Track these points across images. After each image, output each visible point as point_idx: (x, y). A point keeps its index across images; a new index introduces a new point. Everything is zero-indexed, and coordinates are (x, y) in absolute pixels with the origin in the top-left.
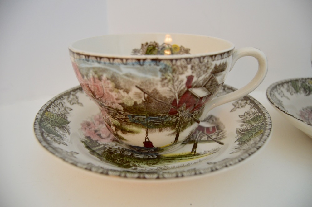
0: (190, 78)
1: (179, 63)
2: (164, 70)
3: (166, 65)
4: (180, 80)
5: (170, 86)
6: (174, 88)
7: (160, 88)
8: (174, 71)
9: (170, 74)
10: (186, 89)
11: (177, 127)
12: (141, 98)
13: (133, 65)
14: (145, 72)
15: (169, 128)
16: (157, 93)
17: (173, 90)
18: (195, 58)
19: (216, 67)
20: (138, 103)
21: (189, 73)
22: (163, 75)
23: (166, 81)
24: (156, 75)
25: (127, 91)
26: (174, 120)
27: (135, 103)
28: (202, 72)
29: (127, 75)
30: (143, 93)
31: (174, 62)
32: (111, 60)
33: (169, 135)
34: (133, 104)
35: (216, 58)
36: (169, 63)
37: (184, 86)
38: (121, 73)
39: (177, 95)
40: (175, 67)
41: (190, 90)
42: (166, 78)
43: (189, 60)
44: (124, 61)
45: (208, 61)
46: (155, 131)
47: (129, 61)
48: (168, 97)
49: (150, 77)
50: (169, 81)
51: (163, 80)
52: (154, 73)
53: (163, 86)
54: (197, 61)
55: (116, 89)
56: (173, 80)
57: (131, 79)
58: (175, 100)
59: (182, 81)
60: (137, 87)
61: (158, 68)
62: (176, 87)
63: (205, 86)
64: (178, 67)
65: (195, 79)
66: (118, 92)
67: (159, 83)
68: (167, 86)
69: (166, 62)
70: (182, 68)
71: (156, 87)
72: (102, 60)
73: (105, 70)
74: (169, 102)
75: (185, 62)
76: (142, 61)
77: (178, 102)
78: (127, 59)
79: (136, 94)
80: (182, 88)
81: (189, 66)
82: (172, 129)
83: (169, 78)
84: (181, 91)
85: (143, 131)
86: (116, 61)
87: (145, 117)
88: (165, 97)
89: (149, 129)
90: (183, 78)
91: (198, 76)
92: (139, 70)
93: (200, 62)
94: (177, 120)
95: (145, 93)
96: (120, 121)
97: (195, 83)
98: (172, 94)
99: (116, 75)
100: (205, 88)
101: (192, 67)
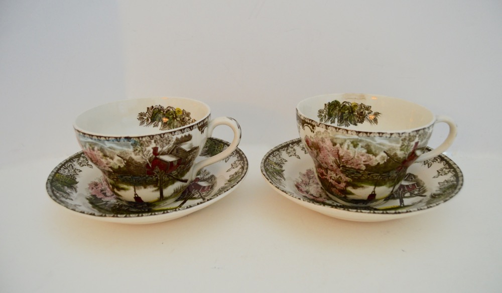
0: (155, 149)
1: (144, 139)
2: (135, 144)
3: (135, 141)
4: (147, 150)
5: (141, 154)
6: (145, 156)
7: (133, 156)
8: (141, 145)
9: (139, 147)
10: (154, 156)
11: (158, 185)
12: (122, 163)
13: (113, 141)
14: (121, 146)
15: (152, 186)
16: (133, 160)
17: (144, 157)
18: (156, 135)
19: (177, 139)
20: (122, 167)
21: (153, 145)
22: (134, 148)
23: (137, 151)
24: (129, 148)
25: (112, 158)
26: (154, 179)
27: (119, 167)
28: (165, 144)
29: (110, 148)
30: (123, 160)
31: (141, 139)
32: (99, 138)
33: (153, 191)
34: (118, 167)
35: (176, 133)
36: (137, 140)
37: (152, 154)
38: (106, 147)
39: (148, 160)
40: (142, 142)
41: (158, 157)
42: (137, 150)
43: (151, 137)
44: (107, 138)
45: (168, 136)
46: (141, 188)
47: (110, 139)
48: (142, 163)
49: (125, 149)
50: (140, 151)
51: (135, 151)
52: (128, 146)
53: (136, 155)
54: (158, 137)
55: (104, 157)
56: (142, 151)
57: (113, 151)
58: (148, 164)
59: (149, 151)
60: (118, 156)
61: (130, 143)
62: (146, 156)
63: (171, 153)
64: (144, 142)
65: (160, 149)
66: (106, 159)
67: (133, 153)
68: (139, 155)
69: (135, 139)
70: (147, 143)
71: (130, 155)
72: (93, 137)
73: (95, 144)
74: (144, 166)
75: (149, 139)
76: (118, 139)
77: (150, 166)
78: (109, 137)
79: (118, 160)
80: (151, 156)
81: (153, 141)
82: (155, 187)
83: (139, 149)
84: (151, 158)
85: (132, 188)
86: (102, 139)
87: (130, 177)
88: (139, 162)
89: (136, 187)
90: (150, 149)
91: (163, 147)
92: (118, 145)
93: (161, 137)
94: (157, 179)
95: (124, 160)
96: (114, 181)
97: (160, 152)
98: (144, 160)
99: (103, 148)
100: (171, 155)
101: (155, 142)
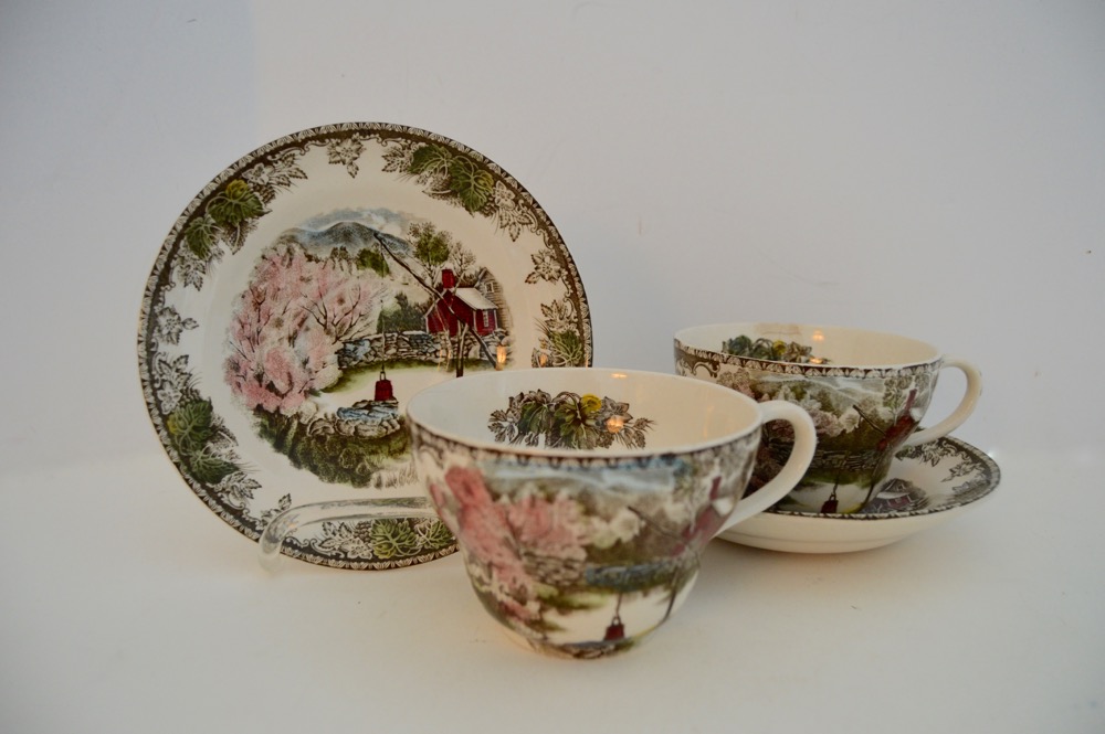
0: (716, 482)
1: (703, 457)
2: (680, 474)
3: (683, 464)
4: (702, 487)
5: (686, 499)
6: (692, 505)
7: (669, 507)
8: (695, 472)
9: (689, 479)
10: (708, 502)
11: (674, 584)
12: (631, 530)
13: (628, 467)
14: (648, 479)
16: (664, 517)
17: (689, 507)
18: (726, 444)
20: (624, 540)
21: (715, 472)
22: (677, 482)
23: (681, 492)
24: (666, 483)
25: (607, 519)
27: (618, 541)
28: (733, 468)
29: (614, 489)
30: (638, 520)
31: (696, 456)
32: (585, 463)
34: (613, 543)
36: (687, 460)
37: (707, 498)
38: (601, 486)
39: (693, 515)
40: (696, 465)
41: (714, 503)
42: (681, 487)
43: (717, 450)
44: (612, 462)
45: (741, 447)
46: (636, 598)
47: (622, 463)
48: (679, 523)
49: (655, 487)
50: (686, 491)
51: (676, 490)
52: (663, 479)
53: (676, 500)
54: (728, 450)
55: (584, 518)
56: (692, 489)
57: (620, 495)
58: (689, 525)
59: (705, 488)
60: (629, 508)
61: (671, 469)
62: (695, 502)
64: (700, 464)
65: (723, 482)
66: (588, 523)
67: (670, 498)
68: (682, 501)
69: (683, 458)
70: (707, 465)
71: (662, 505)
72: (564, 464)
73: (565, 483)
74: (679, 531)
75: (712, 455)
76: (644, 461)
77: (692, 529)
78: (617, 459)
79: (625, 523)
80: (704, 502)
81: (717, 461)
82: (666, 590)
83: (686, 485)
84: (702, 507)
85: (612, 601)
86: (595, 464)
88: (675, 523)
89: (623, 597)
90: (707, 482)
91: (728, 475)
92: (637, 476)
93: (732, 450)
95: (642, 520)
96: (559, 587)
97: (722, 488)
98: (687, 516)
99: (589, 490)
101: (722, 462)
